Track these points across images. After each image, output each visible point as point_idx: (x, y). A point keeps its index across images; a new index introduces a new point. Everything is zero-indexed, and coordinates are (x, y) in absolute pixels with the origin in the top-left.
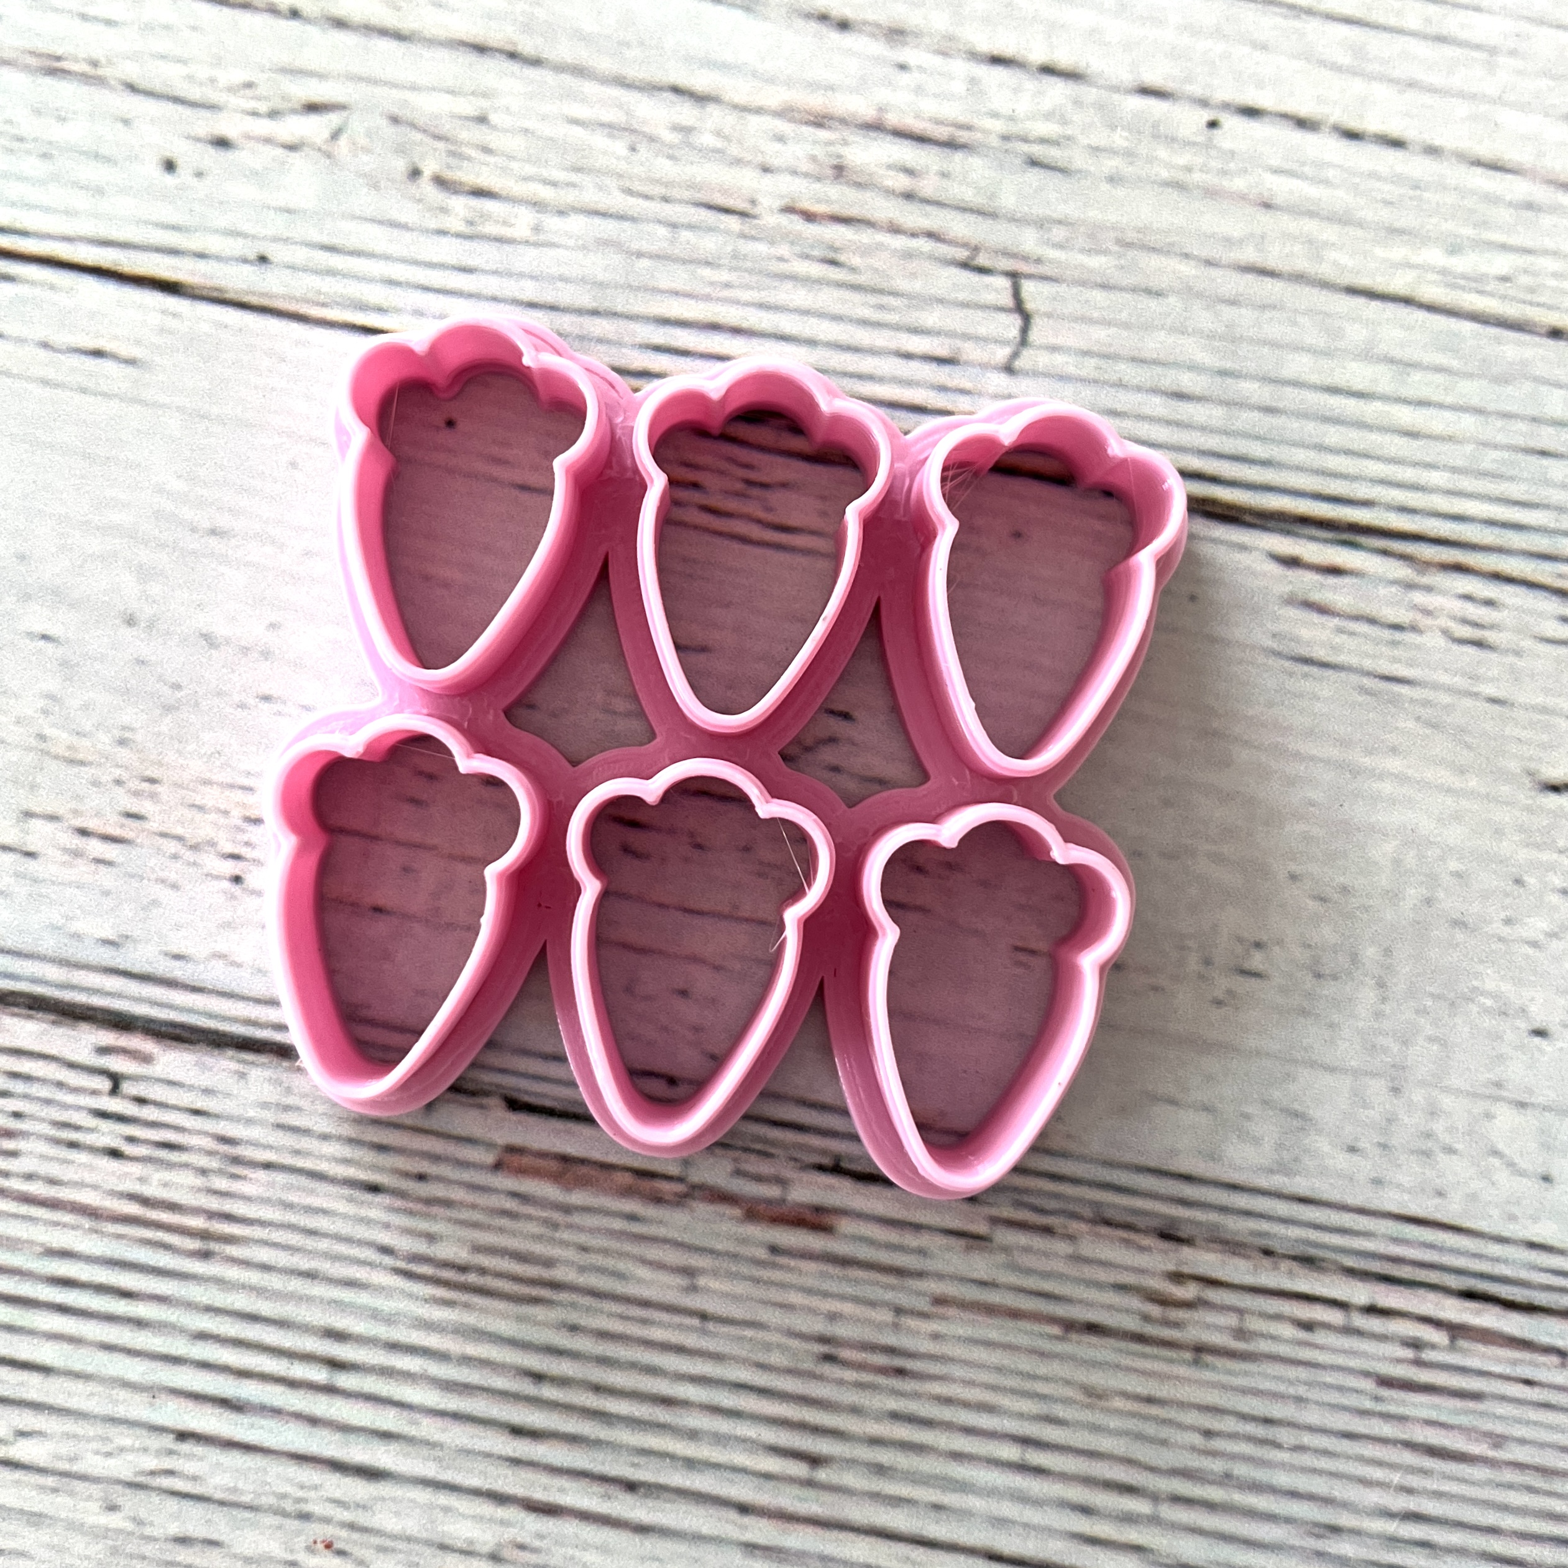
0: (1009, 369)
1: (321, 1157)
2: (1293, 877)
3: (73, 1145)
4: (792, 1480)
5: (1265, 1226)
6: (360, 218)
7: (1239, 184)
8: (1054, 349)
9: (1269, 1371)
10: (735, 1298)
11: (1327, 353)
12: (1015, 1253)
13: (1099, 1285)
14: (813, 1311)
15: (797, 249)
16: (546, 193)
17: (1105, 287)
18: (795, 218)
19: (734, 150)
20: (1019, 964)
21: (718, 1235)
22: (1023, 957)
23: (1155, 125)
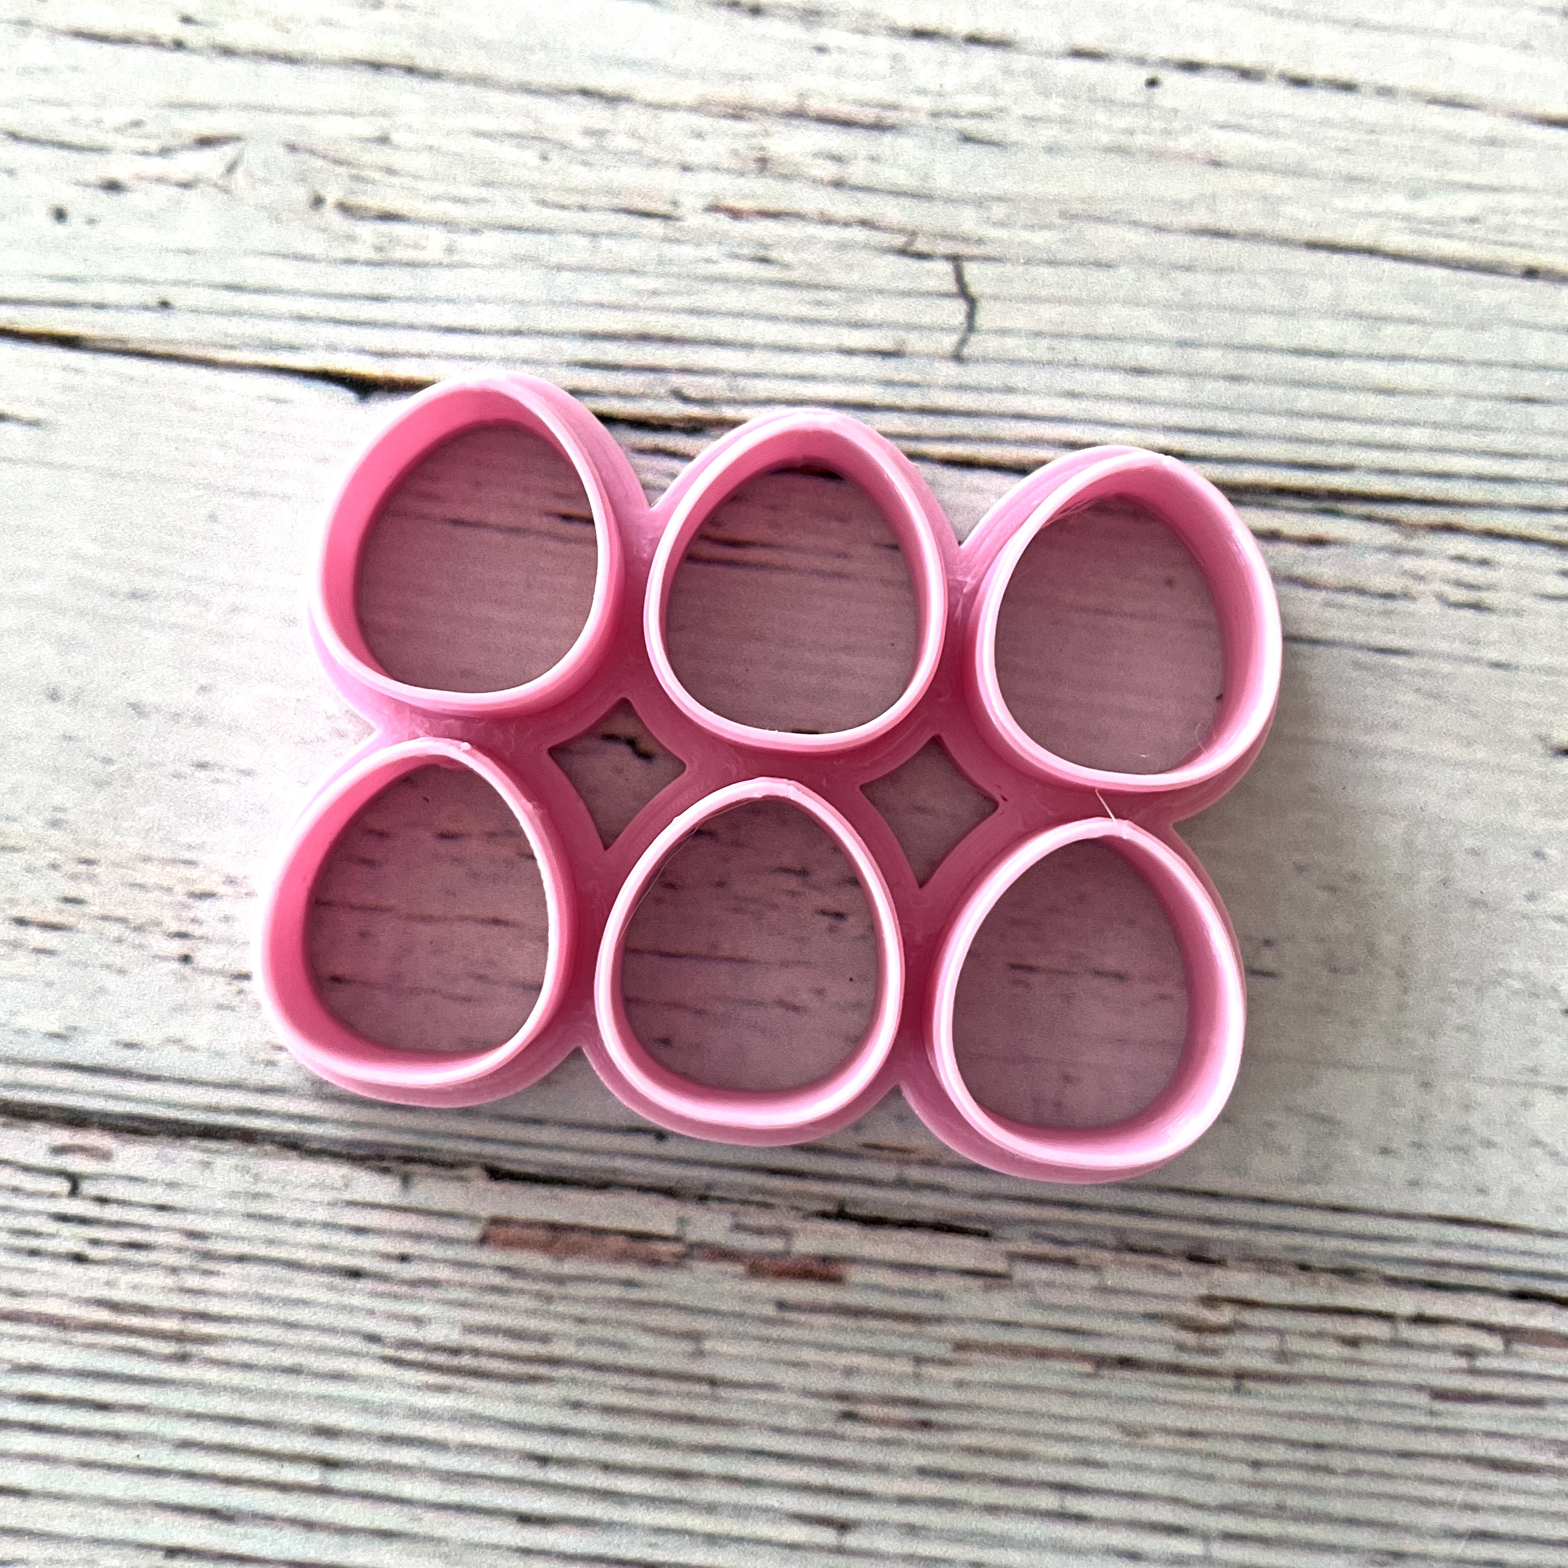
0: (957, 357)
1: (297, 1245)
2: (1300, 869)
3: (34, 1253)
4: (820, 1548)
5: (1298, 1240)
6: (262, 253)
7: (1185, 143)
8: (1003, 332)
9: (1315, 1393)
10: (744, 1360)
11: (1292, 314)
12: (1037, 1289)
13: (1127, 1316)
14: (829, 1368)
15: (725, 249)
16: (456, 211)
17: (1052, 263)
18: (721, 216)
19: (651, 151)
20: (1016, 982)
21: (722, 1295)
22: (1020, 975)
23: (1092, 89)
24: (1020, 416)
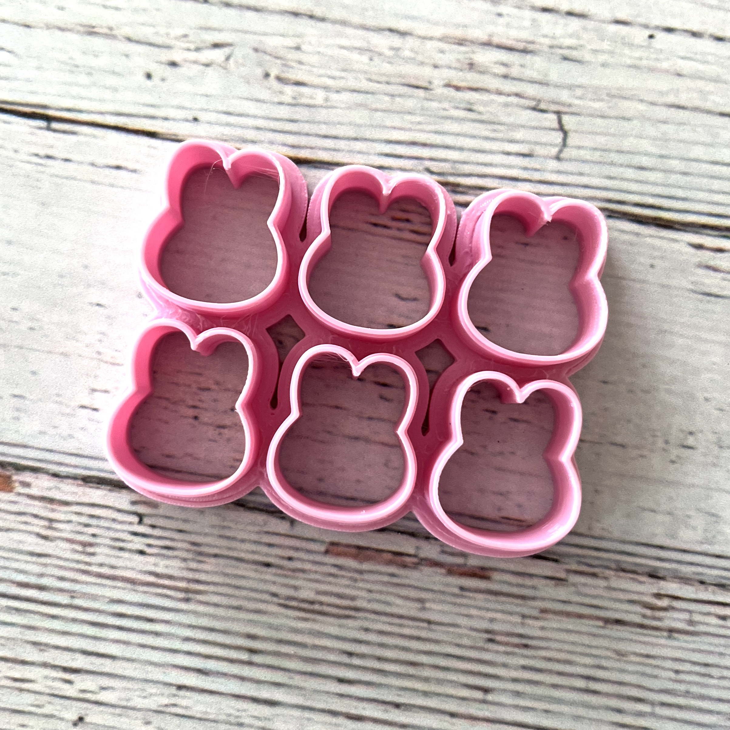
0: (558, 158)
1: (242, 551)
2: (707, 400)
3: (121, 549)
4: (475, 700)
5: (700, 569)
6: (241, 98)
7: (665, 65)
8: (579, 148)
9: (706, 640)
10: (443, 612)
11: (711, 145)
12: (579, 586)
13: (620, 601)
14: (482, 618)
15: (452, 104)
16: (330, 82)
17: (603, 117)
18: (451, 89)
19: (420, 58)
21: (435, 582)
23: (623, 38)
24: (586, 187)
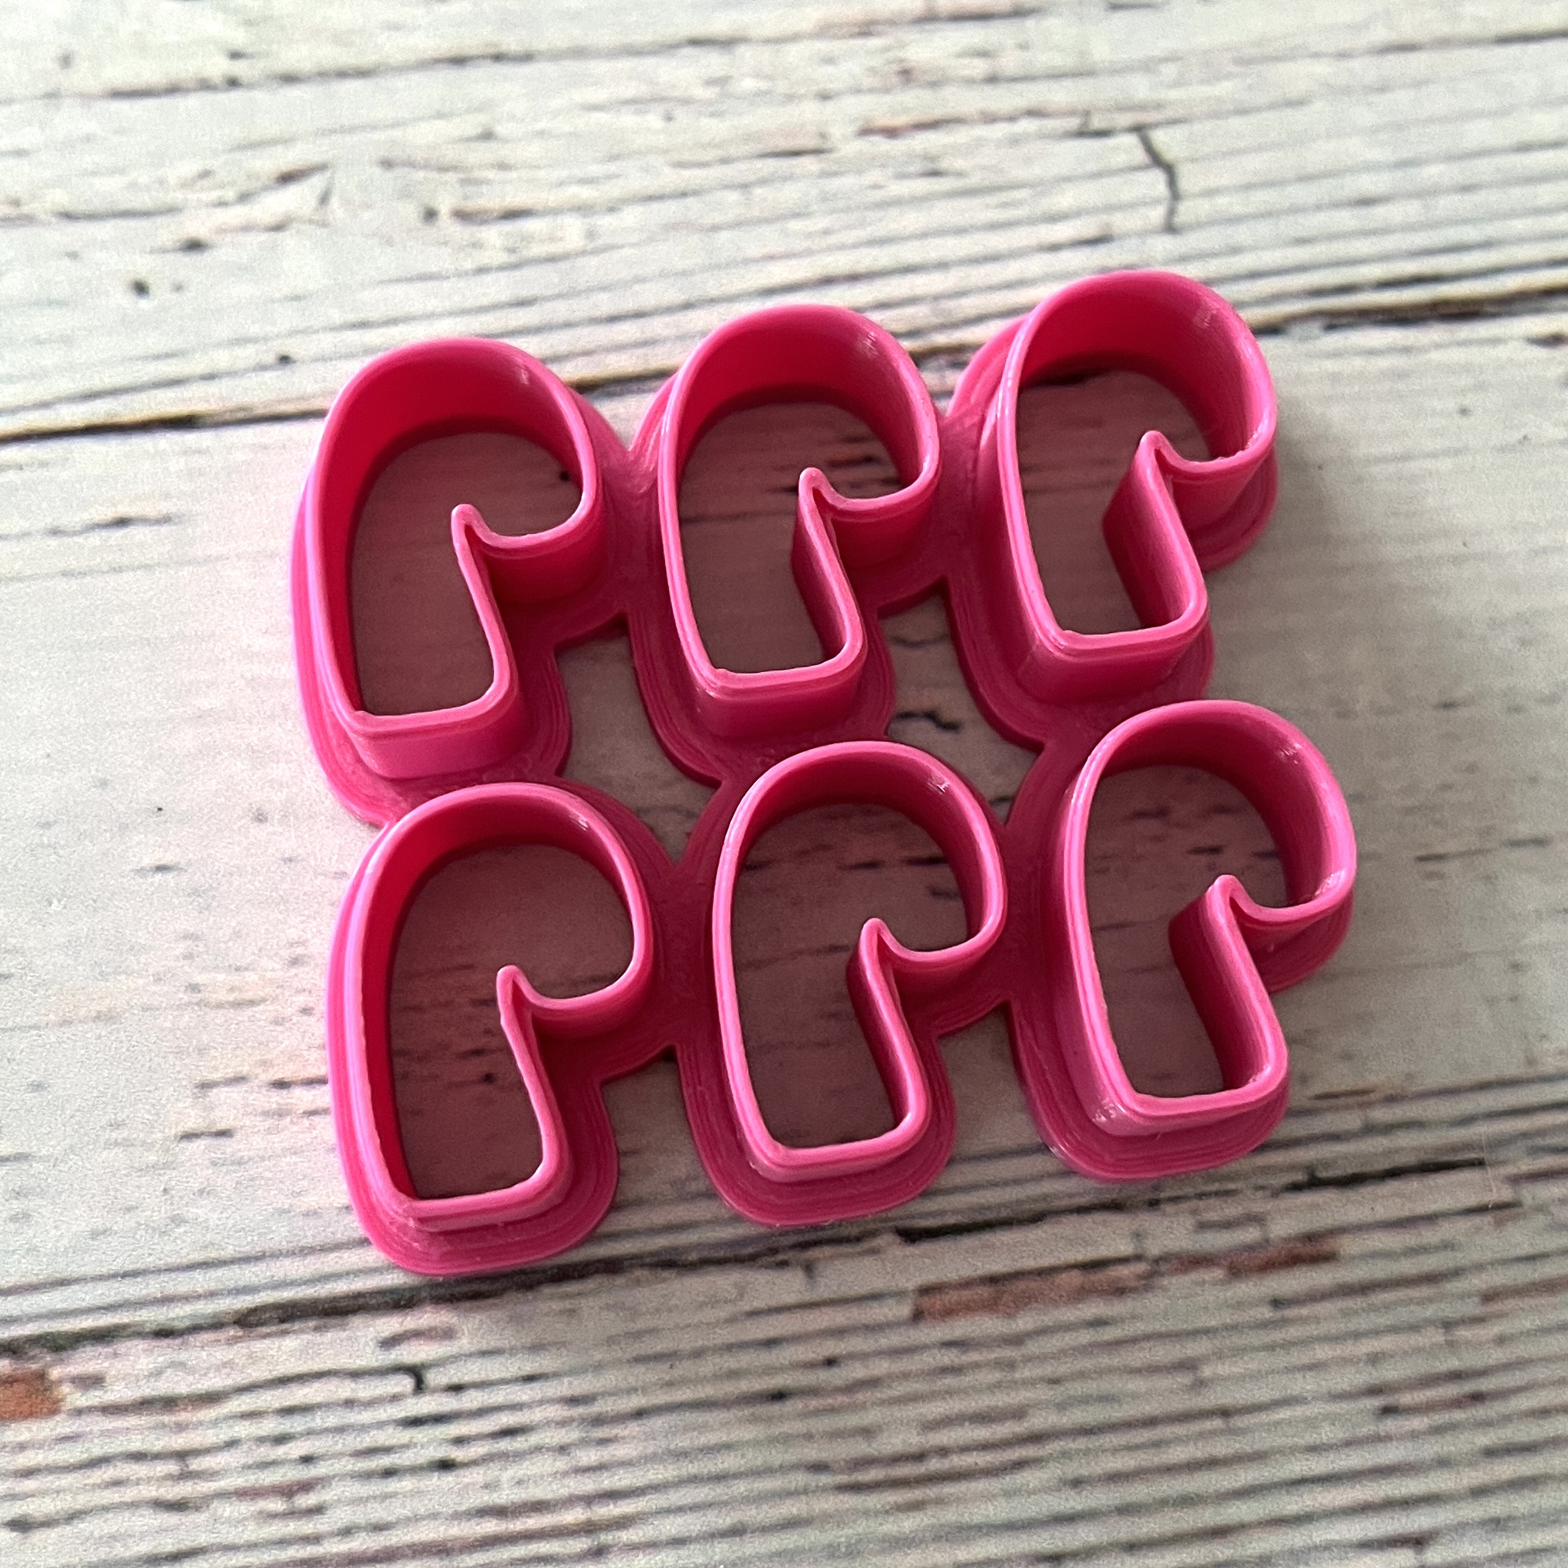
0: (1170, 228)
1: (703, 1380)
3: (389, 1473)
6: (382, 282)
8: (1210, 193)
10: (1254, 1377)
11: (1504, 112)
12: (1554, 1210)
14: (1350, 1361)
15: (890, 171)
16: (586, 193)
17: (1242, 111)
18: (876, 138)
19: (782, 87)
20: (1430, 876)
21: (1206, 1309)
22: (1431, 867)
24: (1254, 275)
